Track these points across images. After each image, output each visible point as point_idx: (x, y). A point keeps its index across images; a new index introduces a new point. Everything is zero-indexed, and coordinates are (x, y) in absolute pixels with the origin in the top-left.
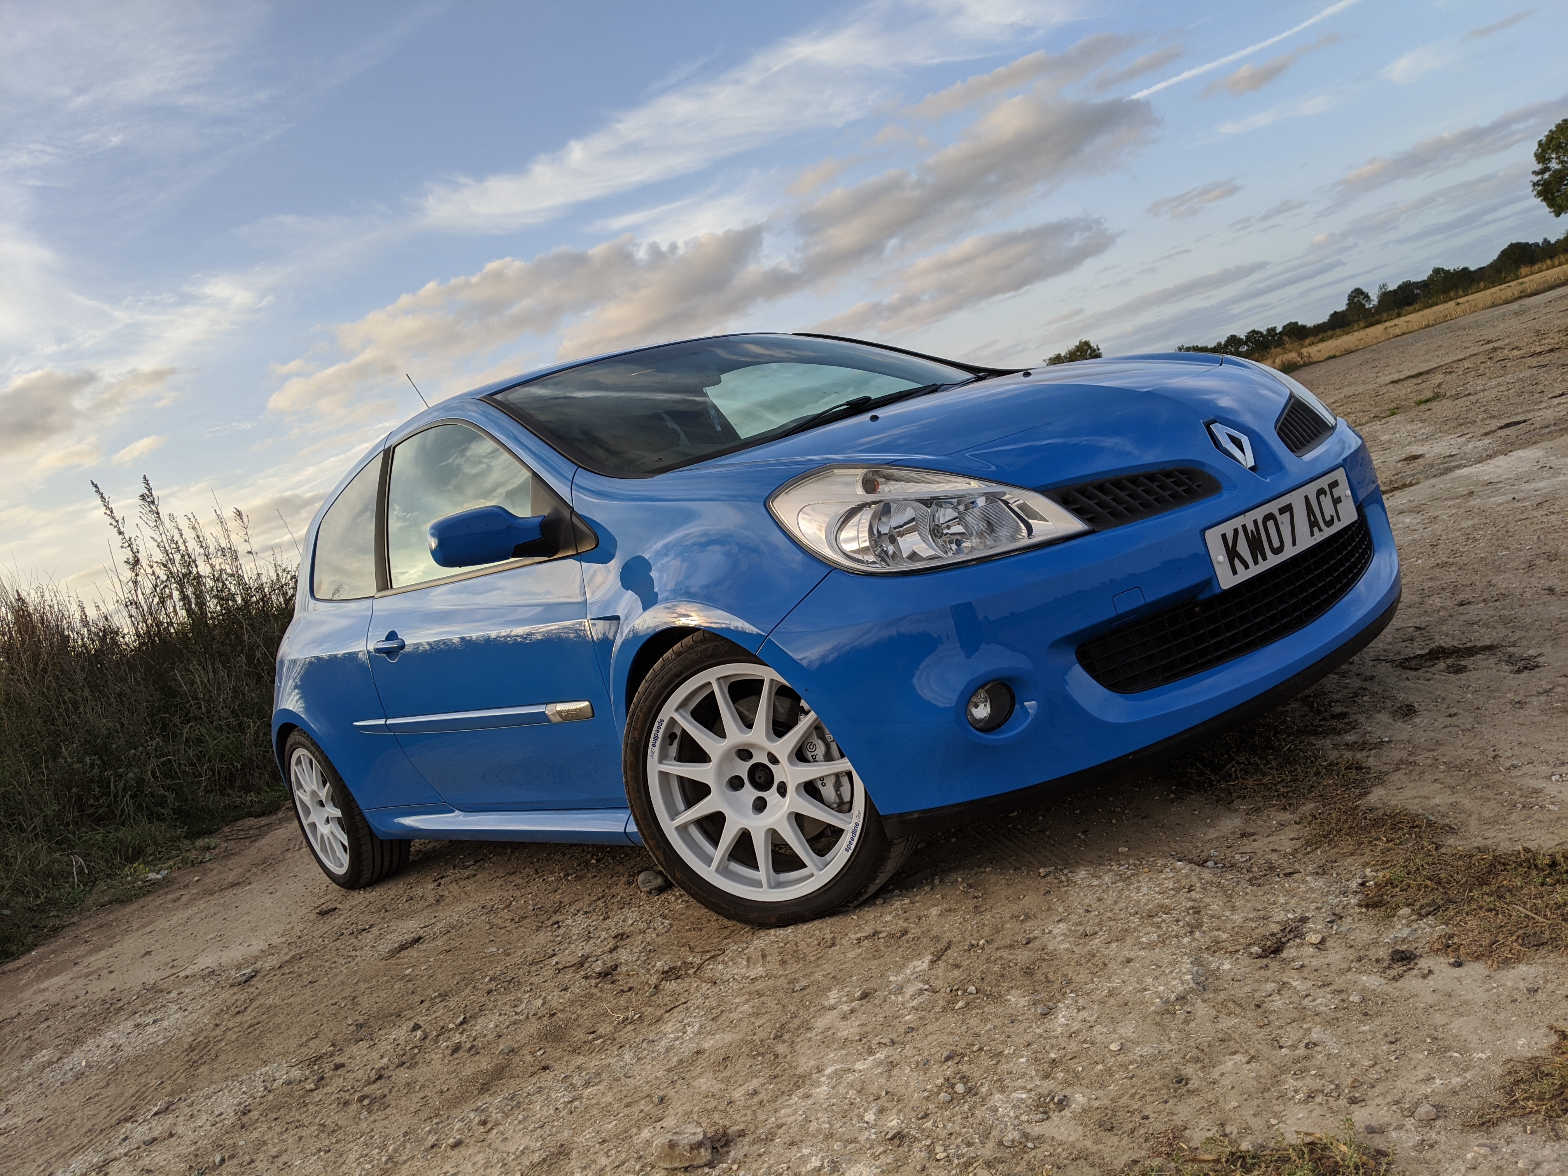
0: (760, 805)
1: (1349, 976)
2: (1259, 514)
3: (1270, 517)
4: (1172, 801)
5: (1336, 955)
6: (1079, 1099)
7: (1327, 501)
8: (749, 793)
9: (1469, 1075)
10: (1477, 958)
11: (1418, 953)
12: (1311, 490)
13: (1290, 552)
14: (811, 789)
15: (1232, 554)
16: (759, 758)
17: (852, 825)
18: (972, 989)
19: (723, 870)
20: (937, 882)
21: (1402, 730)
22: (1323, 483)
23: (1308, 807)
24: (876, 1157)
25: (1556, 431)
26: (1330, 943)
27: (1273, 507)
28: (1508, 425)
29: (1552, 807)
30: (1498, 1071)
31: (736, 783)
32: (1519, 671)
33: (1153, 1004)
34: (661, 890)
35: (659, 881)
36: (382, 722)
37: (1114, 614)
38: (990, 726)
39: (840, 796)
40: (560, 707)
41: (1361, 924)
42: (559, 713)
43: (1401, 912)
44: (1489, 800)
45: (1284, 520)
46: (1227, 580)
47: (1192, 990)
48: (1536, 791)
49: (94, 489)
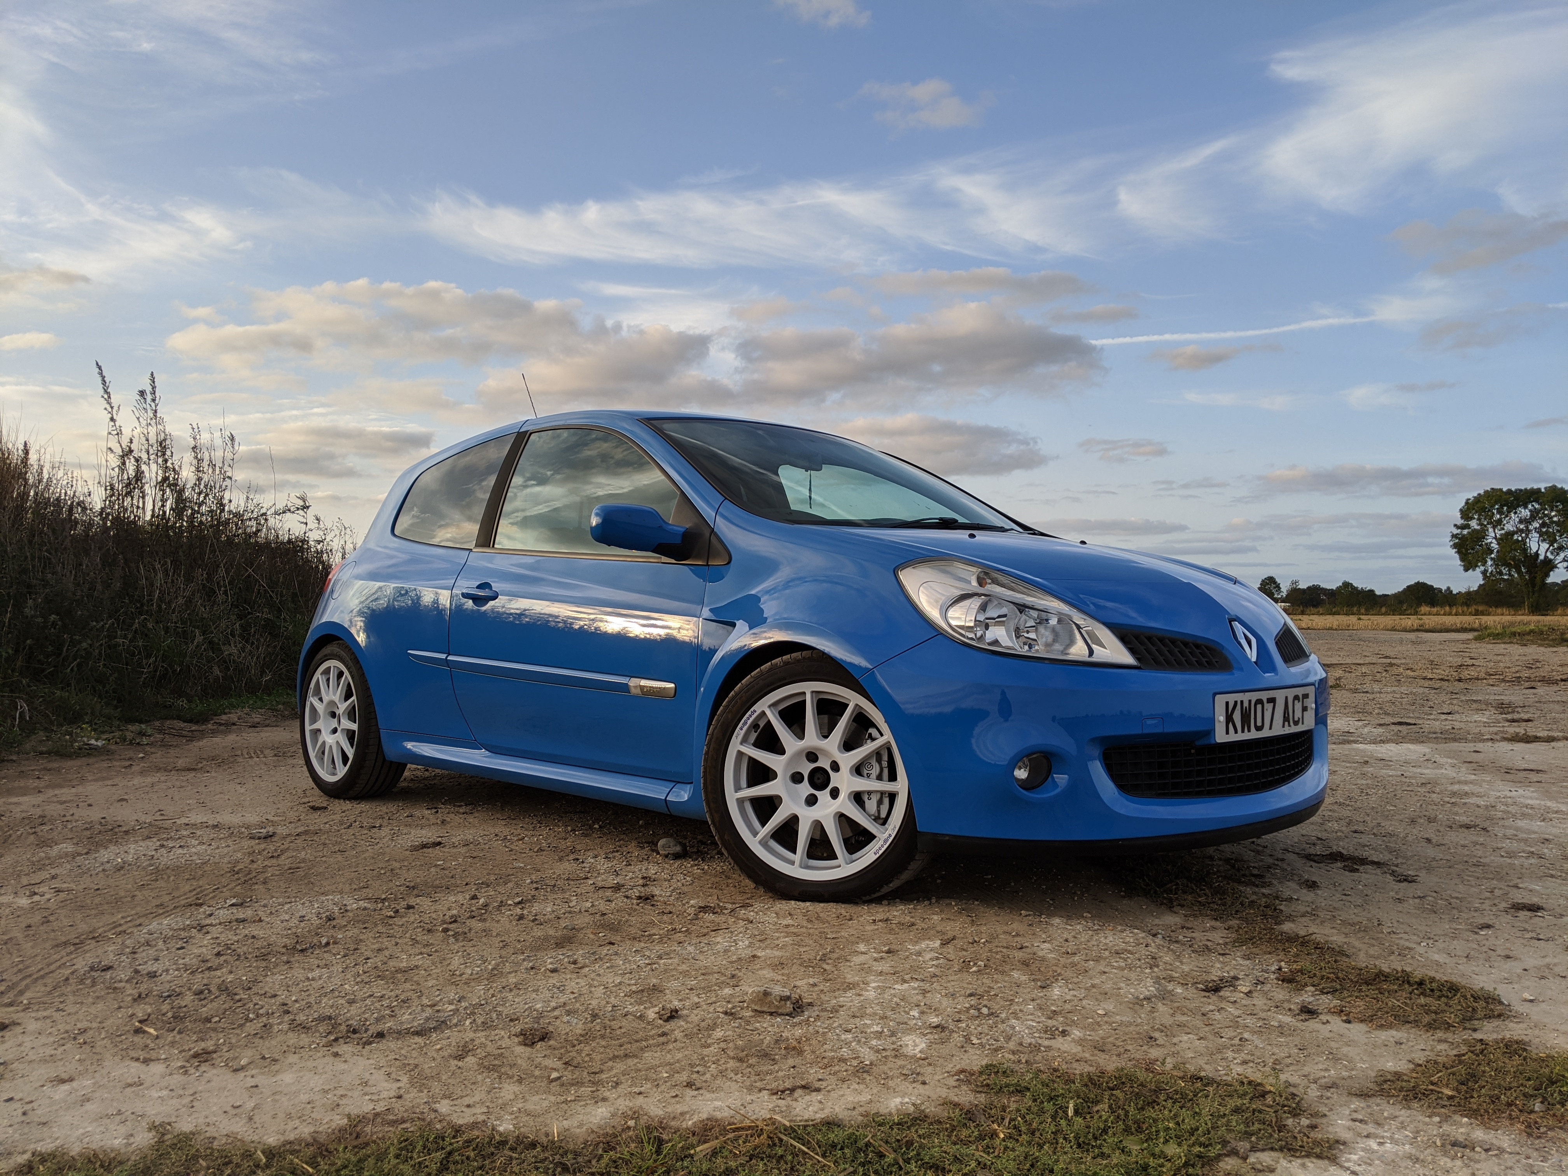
0: (811, 801)
1: (1269, 1013)
2: (1254, 696)
3: (1259, 701)
4: (1123, 897)
5: (1259, 1001)
6: (1077, 1033)
7: (1298, 706)
8: (805, 789)
9: (1353, 1073)
10: (1362, 1021)
11: (1319, 1011)
12: (1291, 693)
13: (1265, 733)
14: (858, 798)
15: (1229, 719)
16: (824, 763)
17: (886, 835)
18: (982, 964)
19: (764, 843)
20: (934, 901)
21: (1307, 895)
22: (1300, 691)
23: (1234, 923)
24: (925, 1035)
25: (1442, 738)
26: (1255, 994)
27: (1264, 696)
28: (1400, 723)
29: (1420, 959)
30: (1373, 1074)
31: (797, 778)
32: (1400, 881)
33: (1126, 997)
34: (677, 857)
35: (678, 849)
36: (443, 656)
37: (1140, 732)
38: (1026, 785)
39: (879, 811)
40: (643, 682)
41: (1278, 990)
42: (642, 687)
43: (1308, 989)
44: (1374, 946)
45: (1269, 707)
46: (1221, 736)
47: (1155, 996)
48: (1410, 949)
49: (98, 370)
